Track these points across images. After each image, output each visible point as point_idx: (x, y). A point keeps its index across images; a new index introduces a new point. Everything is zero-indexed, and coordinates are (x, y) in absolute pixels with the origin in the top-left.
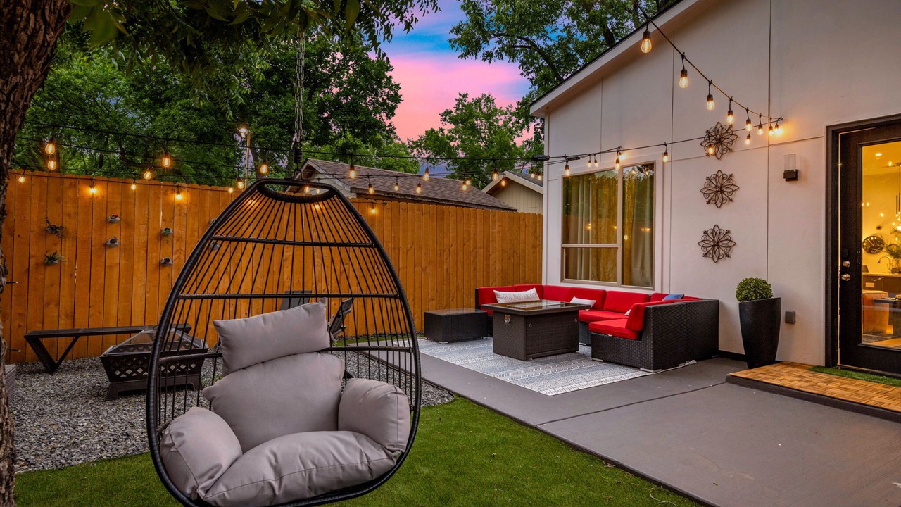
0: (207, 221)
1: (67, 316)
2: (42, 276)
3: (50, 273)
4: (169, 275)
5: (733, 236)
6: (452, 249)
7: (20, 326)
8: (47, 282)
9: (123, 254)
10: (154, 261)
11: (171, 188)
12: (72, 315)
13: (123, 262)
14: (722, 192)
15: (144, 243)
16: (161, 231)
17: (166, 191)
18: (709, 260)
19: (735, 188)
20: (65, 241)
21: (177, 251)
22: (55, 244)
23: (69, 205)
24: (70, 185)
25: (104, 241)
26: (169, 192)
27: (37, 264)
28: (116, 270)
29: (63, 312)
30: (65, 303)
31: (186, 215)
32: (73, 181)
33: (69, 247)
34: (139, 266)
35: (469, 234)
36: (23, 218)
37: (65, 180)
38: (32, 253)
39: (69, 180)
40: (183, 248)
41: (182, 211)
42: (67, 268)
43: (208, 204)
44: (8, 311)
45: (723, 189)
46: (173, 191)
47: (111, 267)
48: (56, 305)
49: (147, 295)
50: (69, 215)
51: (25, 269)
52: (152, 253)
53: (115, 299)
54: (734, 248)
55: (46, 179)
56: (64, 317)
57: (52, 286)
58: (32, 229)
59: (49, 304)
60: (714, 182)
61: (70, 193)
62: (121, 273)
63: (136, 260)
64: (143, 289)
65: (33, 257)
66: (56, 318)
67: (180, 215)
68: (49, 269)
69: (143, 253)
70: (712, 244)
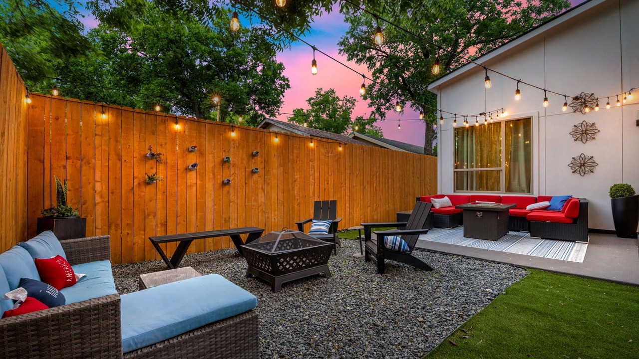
0: (251, 152)
1: (162, 225)
2: (144, 194)
3: (149, 191)
4: (228, 192)
5: (596, 159)
6: (378, 174)
7: (128, 234)
8: (147, 198)
9: (198, 176)
10: (219, 182)
11: (228, 127)
12: (165, 224)
13: (199, 182)
14: (586, 134)
15: (212, 167)
16: (223, 159)
17: (225, 129)
18: (577, 175)
19: (596, 131)
20: (159, 165)
21: (233, 174)
22: (152, 168)
23: (161, 137)
24: (162, 121)
25: (185, 166)
26: (227, 130)
27: (139, 184)
28: (194, 188)
29: (159, 222)
30: (160, 214)
31: (238, 147)
32: (163, 118)
33: (162, 170)
34: (209, 185)
35: (385, 165)
36: (128, 146)
37: (157, 117)
38: (136, 175)
39: (161, 117)
40: (236, 172)
41: (235, 145)
42: (160, 187)
43: (250, 141)
44: (119, 222)
45: (587, 132)
46: (229, 130)
47: (191, 186)
48: (154, 217)
49: (215, 207)
50: (161, 145)
51: (131, 188)
52: (217, 175)
53: (194, 210)
54: (596, 167)
55: (144, 116)
56: (159, 225)
57: (150, 201)
58: (135, 156)
59: (149, 215)
60: (580, 128)
61: (161, 128)
62: (198, 190)
63: (207, 181)
64: (212, 202)
65: (137, 178)
66: (154, 227)
67: (234, 147)
68: (148, 187)
69: (211, 175)
70: (580, 165)
